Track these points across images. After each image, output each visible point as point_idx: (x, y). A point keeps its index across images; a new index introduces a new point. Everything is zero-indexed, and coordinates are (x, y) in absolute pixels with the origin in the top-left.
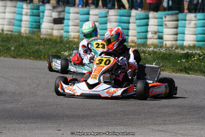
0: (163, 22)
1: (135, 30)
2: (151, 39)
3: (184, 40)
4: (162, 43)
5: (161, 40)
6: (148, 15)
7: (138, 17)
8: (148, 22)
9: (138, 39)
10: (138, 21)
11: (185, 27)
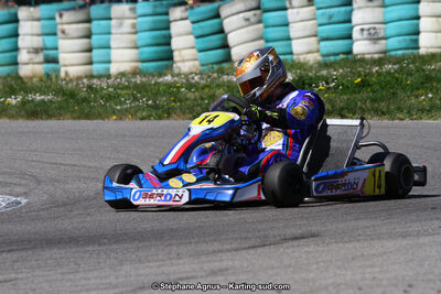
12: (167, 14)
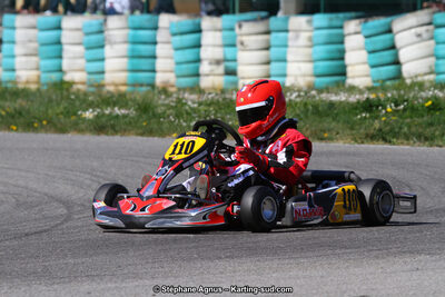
0: (236, 36)
1: (171, 58)
2: (207, 75)
3: (285, 75)
4: (236, 83)
5: (231, 78)
6: (199, 25)
7: (175, 30)
8: (199, 40)
9: (178, 77)
10: (178, 38)
11: (286, 46)
12: (341, 27)
